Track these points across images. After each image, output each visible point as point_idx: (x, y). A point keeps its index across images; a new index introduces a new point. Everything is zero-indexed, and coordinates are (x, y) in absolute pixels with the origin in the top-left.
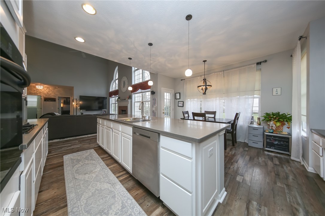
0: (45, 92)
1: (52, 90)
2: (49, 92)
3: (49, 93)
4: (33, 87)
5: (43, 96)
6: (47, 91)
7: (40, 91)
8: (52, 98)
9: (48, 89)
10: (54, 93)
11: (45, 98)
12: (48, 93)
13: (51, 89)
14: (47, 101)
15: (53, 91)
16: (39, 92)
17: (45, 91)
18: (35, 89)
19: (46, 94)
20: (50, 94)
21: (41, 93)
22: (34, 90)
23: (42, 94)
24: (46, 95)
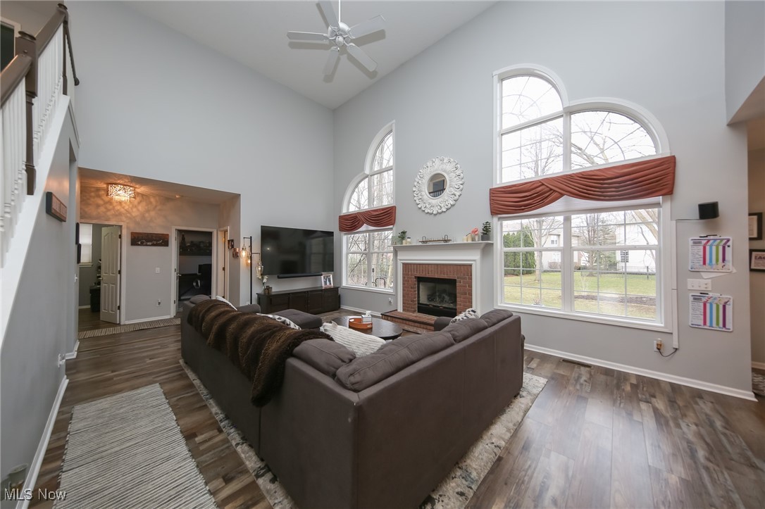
0: (135, 213)
1: (156, 206)
2: (148, 211)
3: (147, 215)
4: (93, 194)
5: (128, 228)
6: (140, 208)
7: (118, 207)
8: (157, 235)
9: (144, 204)
10: (164, 217)
11: (132, 233)
12: (143, 217)
13: (154, 203)
14: (142, 244)
15: (160, 210)
16: (112, 212)
17: (134, 210)
18: (100, 202)
19: (138, 219)
20: (151, 221)
21: (120, 214)
22: (98, 206)
23: (124, 218)
24: (138, 223)
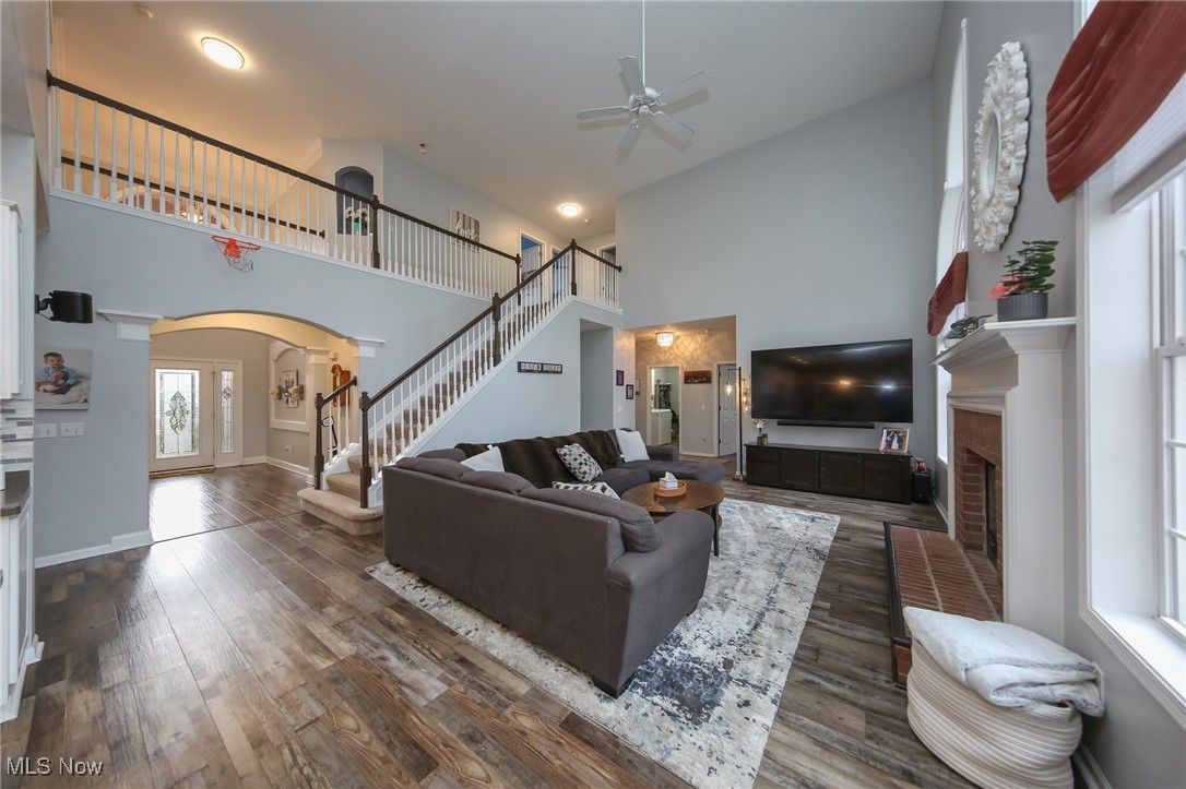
0: (687, 353)
2: (695, 350)
3: (695, 354)
5: (682, 368)
6: (690, 349)
7: (677, 350)
8: (701, 372)
9: (693, 343)
10: (708, 353)
12: (693, 357)
13: (700, 342)
14: (692, 382)
15: (704, 348)
16: (673, 356)
17: (687, 350)
19: (689, 359)
20: (698, 359)
21: (678, 357)
22: (666, 353)
23: (680, 360)
24: (689, 363)
